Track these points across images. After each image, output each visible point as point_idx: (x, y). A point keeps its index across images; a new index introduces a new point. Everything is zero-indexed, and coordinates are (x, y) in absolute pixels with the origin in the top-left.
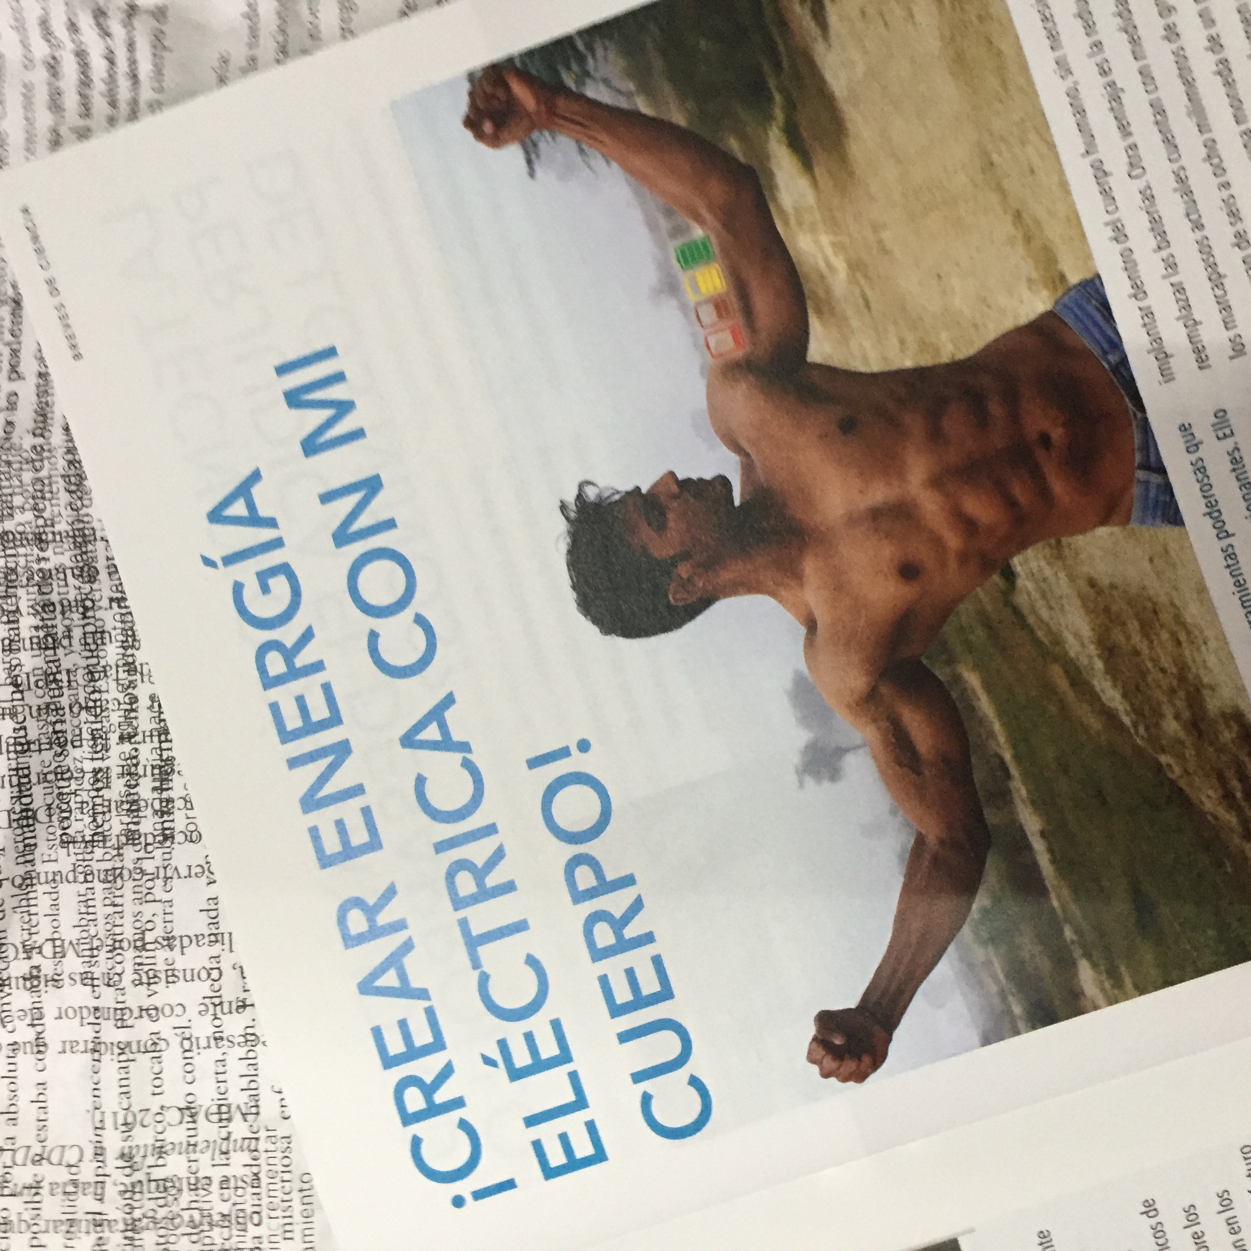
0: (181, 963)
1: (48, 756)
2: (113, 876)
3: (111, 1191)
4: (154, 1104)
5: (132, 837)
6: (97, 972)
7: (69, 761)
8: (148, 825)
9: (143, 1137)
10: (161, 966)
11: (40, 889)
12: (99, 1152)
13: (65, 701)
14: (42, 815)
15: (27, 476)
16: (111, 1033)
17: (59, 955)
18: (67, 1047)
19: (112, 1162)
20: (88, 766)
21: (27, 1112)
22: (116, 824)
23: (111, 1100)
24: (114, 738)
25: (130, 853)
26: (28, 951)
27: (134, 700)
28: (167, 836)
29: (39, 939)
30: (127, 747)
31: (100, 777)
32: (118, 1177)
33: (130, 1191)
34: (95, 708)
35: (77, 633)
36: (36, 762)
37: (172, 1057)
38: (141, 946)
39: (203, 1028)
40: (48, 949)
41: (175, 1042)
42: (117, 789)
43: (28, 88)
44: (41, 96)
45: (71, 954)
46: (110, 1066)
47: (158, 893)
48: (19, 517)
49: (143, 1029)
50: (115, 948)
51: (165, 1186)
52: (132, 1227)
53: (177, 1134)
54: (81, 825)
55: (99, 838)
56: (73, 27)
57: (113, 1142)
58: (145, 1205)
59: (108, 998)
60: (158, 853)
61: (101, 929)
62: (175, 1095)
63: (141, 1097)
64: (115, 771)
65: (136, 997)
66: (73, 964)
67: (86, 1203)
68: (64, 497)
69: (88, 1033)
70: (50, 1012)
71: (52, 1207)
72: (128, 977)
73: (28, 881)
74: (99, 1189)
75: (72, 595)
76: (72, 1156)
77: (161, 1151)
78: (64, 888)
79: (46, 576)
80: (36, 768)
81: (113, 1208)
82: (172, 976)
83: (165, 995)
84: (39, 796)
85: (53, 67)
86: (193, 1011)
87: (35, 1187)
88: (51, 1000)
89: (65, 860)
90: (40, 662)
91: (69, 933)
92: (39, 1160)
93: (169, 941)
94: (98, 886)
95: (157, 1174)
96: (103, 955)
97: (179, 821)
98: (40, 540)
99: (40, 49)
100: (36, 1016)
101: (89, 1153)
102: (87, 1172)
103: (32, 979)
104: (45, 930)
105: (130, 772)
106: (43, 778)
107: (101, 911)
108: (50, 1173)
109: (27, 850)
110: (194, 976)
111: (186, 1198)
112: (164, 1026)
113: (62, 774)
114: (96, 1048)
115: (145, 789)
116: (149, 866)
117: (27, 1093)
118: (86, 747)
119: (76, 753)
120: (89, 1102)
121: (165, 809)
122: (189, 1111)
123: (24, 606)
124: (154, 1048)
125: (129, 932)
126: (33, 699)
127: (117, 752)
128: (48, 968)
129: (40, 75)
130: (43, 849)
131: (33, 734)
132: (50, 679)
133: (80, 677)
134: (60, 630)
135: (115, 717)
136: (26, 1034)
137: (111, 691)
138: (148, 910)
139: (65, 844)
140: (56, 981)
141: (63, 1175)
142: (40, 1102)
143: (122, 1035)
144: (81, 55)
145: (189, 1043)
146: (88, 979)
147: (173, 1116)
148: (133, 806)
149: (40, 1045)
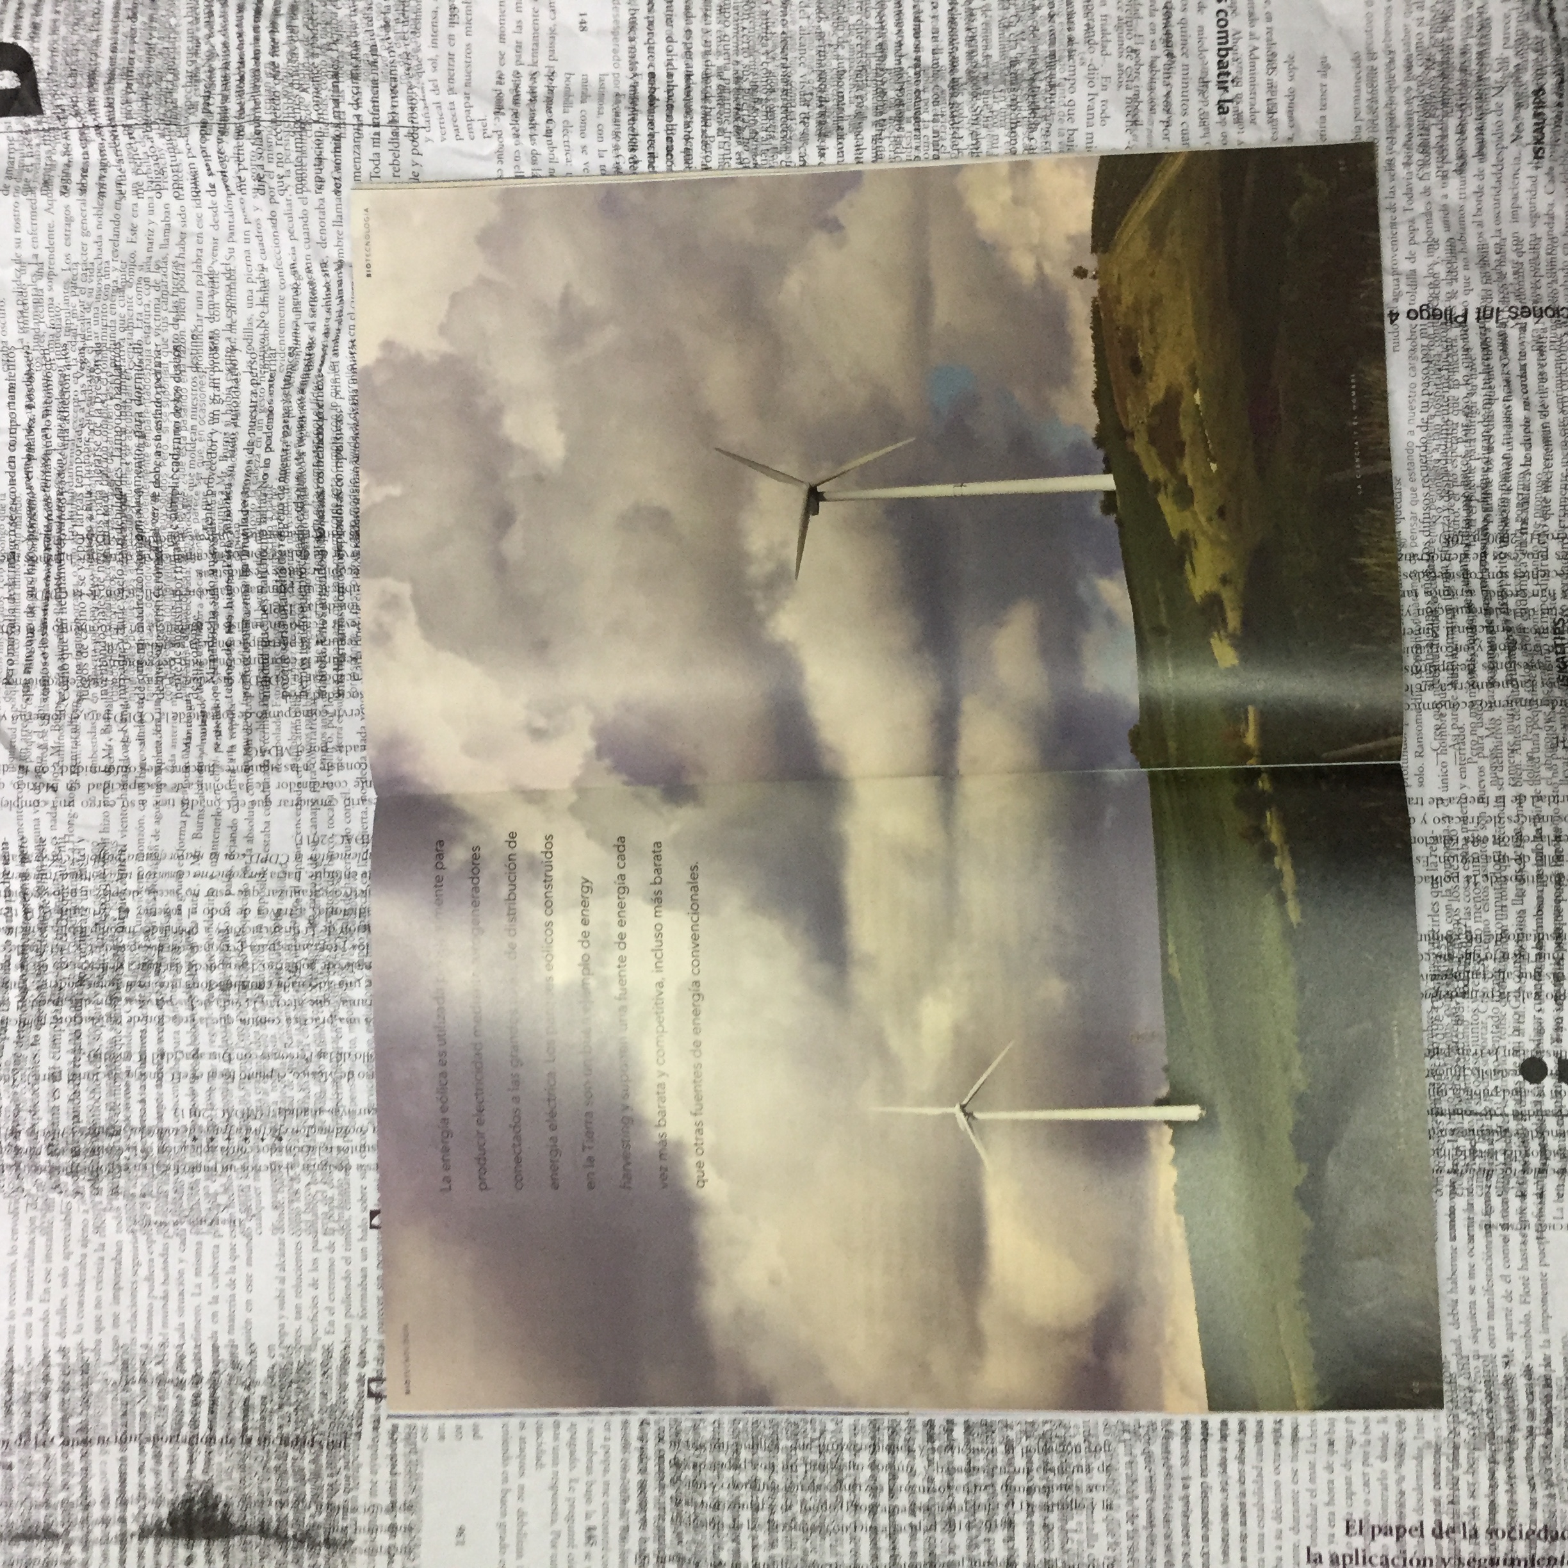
0: (345, 759)
1: (278, 649)
2: (311, 714)
3: (304, 876)
4: (329, 833)
5: (321, 694)
6: (300, 764)
7: (289, 654)
8: (331, 688)
9: (322, 850)
10: (335, 761)
11: (271, 720)
12: (298, 857)
13: (288, 621)
14: (273, 681)
15: (275, 502)
16: (307, 794)
17: (280, 754)
18: (283, 803)
19: (305, 862)
20: (299, 656)
21: (259, 838)
22: (313, 687)
23: (306, 829)
24: (313, 642)
25: (320, 703)
26: (263, 752)
27: (325, 622)
28: (340, 694)
29: (269, 746)
30: (320, 647)
31: (305, 662)
32: (307, 867)
33: (315, 875)
34: (303, 626)
35: (296, 585)
36: (274, 652)
37: (339, 809)
38: (325, 750)
39: (356, 794)
40: (273, 752)
41: (341, 801)
42: (314, 669)
43: (282, 301)
44: (289, 305)
45: (286, 754)
46: (306, 812)
47: (335, 723)
48: (269, 523)
49: (325, 793)
50: (311, 750)
51: (333, 875)
52: (315, 893)
53: (340, 849)
54: (294, 687)
55: (304, 693)
56: (309, 270)
57: (306, 851)
58: (323, 883)
59: (306, 777)
60: (335, 703)
61: (303, 741)
62: (339, 829)
63: (322, 829)
64: (313, 660)
65: (321, 776)
66: (287, 760)
67: (290, 882)
68: (295, 514)
69: (294, 796)
70: (273, 783)
71: (271, 884)
72: (318, 766)
73: (264, 715)
74: (298, 876)
75: (295, 565)
76: (282, 859)
77: (331, 857)
78: (284, 720)
79: (283, 554)
80: (272, 655)
81: (305, 884)
82: (340, 766)
83: (336, 776)
84: (272, 670)
85: (296, 289)
86: (351, 784)
87: (263, 874)
88: (274, 779)
89: (284, 705)
90: (277, 599)
91: (285, 743)
92: (265, 860)
93: (340, 748)
94: (303, 719)
95: (330, 869)
96: (304, 756)
97: (347, 686)
98: (280, 535)
99: (290, 280)
100: (266, 786)
101: (292, 858)
102: (291, 867)
103: (265, 766)
104: (272, 742)
105: (321, 660)
106: (275, 661)
107: (304, 731)
108: (270, 867)
109: (265, 698)
110: (351, 767)
111: (343, 882)
112: (336, 792)
113: (284, 660)
114: (299, 803)
115: (329, 669)
116: (330, 709)
117: (258, 827)
118: (298, 645)
119: (293, 649)
120: (293, 830)
121: (340, 680)
122: (347, 838)
123: (270, 569)
124: (329, 803)
125: (319, 743)
126: (273, 618)
127: (314, 650)
128: (273, 761)
129: (289, 293)
130: (272, 699)
131: (271, 637)
132: (281, 609)
133: (296, 609)
134: (288, 583)
135: (314, 631)
136: (259, 795)
137: (312, 618)
138: (329, 732)
139: (284, 697)
140: (277, 769)
141: (277, 869)
142: (266, 832)
143: (312, 796)
144: (311, 283)
145: (348, 801)
146: (295, 768)
147: (339, 839)
148: (323, 678)
149: (267, 802)
